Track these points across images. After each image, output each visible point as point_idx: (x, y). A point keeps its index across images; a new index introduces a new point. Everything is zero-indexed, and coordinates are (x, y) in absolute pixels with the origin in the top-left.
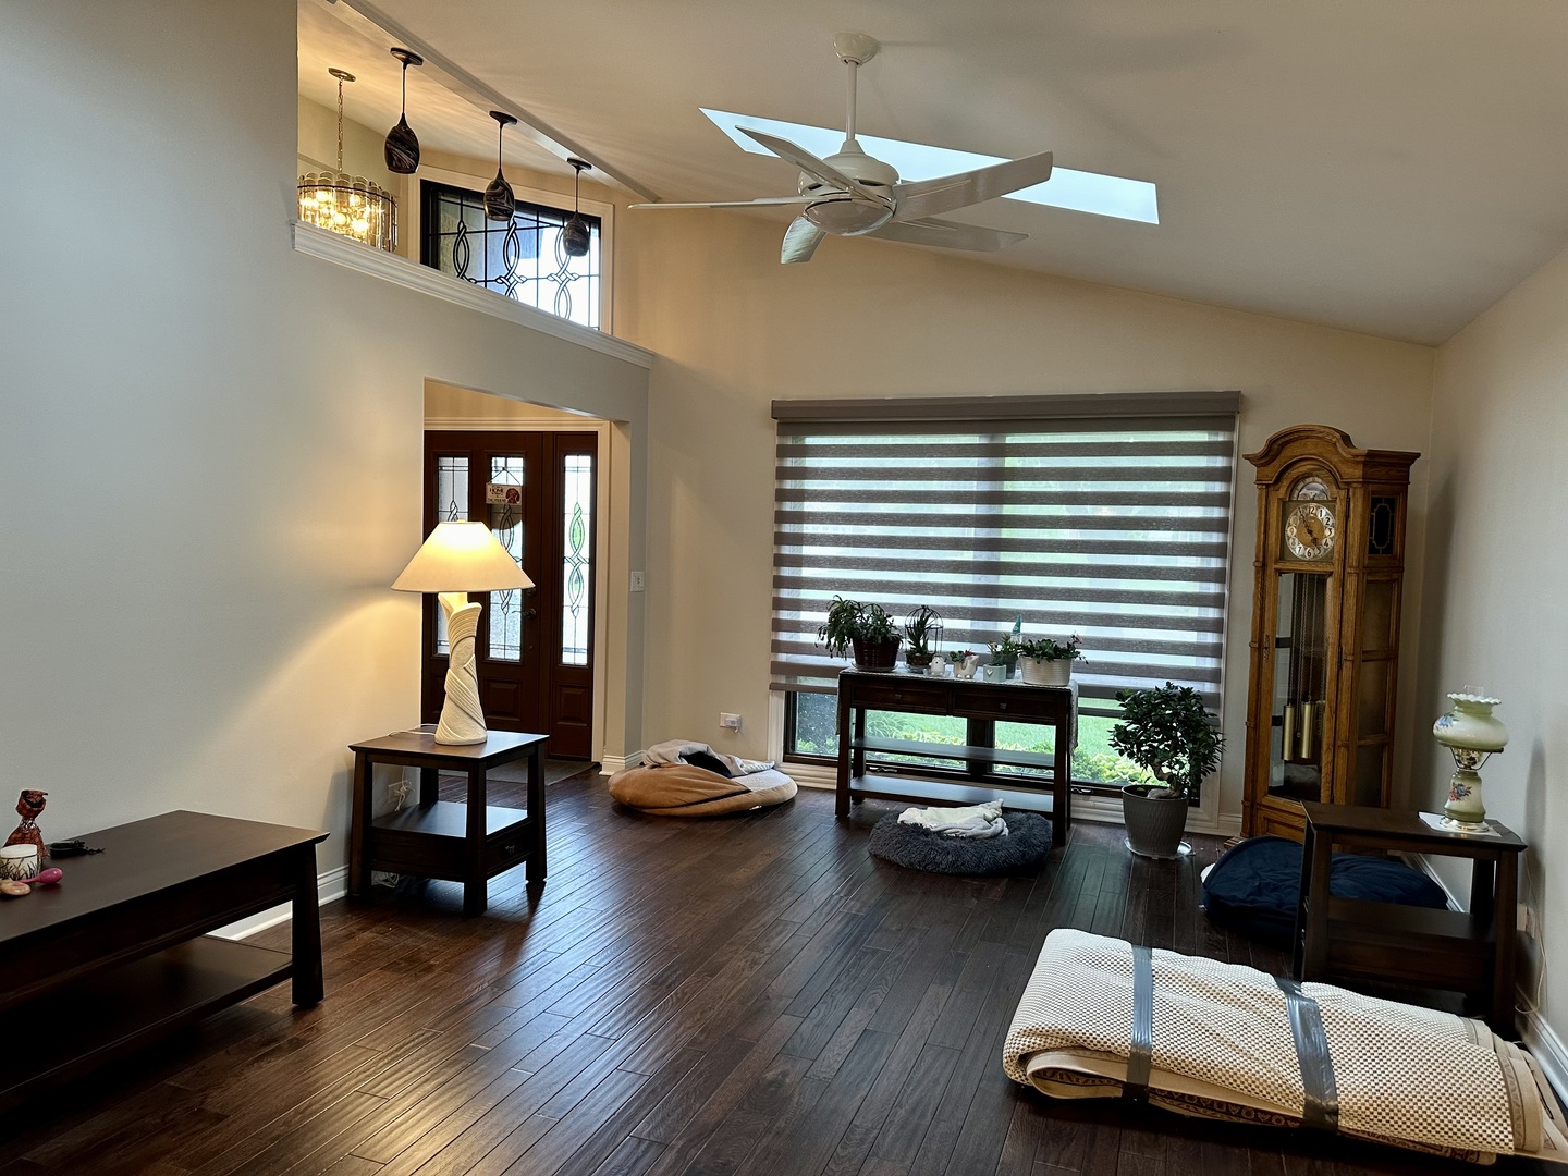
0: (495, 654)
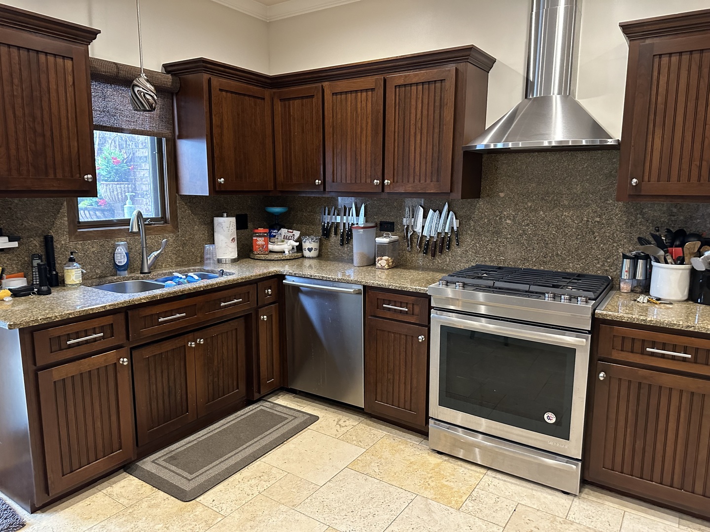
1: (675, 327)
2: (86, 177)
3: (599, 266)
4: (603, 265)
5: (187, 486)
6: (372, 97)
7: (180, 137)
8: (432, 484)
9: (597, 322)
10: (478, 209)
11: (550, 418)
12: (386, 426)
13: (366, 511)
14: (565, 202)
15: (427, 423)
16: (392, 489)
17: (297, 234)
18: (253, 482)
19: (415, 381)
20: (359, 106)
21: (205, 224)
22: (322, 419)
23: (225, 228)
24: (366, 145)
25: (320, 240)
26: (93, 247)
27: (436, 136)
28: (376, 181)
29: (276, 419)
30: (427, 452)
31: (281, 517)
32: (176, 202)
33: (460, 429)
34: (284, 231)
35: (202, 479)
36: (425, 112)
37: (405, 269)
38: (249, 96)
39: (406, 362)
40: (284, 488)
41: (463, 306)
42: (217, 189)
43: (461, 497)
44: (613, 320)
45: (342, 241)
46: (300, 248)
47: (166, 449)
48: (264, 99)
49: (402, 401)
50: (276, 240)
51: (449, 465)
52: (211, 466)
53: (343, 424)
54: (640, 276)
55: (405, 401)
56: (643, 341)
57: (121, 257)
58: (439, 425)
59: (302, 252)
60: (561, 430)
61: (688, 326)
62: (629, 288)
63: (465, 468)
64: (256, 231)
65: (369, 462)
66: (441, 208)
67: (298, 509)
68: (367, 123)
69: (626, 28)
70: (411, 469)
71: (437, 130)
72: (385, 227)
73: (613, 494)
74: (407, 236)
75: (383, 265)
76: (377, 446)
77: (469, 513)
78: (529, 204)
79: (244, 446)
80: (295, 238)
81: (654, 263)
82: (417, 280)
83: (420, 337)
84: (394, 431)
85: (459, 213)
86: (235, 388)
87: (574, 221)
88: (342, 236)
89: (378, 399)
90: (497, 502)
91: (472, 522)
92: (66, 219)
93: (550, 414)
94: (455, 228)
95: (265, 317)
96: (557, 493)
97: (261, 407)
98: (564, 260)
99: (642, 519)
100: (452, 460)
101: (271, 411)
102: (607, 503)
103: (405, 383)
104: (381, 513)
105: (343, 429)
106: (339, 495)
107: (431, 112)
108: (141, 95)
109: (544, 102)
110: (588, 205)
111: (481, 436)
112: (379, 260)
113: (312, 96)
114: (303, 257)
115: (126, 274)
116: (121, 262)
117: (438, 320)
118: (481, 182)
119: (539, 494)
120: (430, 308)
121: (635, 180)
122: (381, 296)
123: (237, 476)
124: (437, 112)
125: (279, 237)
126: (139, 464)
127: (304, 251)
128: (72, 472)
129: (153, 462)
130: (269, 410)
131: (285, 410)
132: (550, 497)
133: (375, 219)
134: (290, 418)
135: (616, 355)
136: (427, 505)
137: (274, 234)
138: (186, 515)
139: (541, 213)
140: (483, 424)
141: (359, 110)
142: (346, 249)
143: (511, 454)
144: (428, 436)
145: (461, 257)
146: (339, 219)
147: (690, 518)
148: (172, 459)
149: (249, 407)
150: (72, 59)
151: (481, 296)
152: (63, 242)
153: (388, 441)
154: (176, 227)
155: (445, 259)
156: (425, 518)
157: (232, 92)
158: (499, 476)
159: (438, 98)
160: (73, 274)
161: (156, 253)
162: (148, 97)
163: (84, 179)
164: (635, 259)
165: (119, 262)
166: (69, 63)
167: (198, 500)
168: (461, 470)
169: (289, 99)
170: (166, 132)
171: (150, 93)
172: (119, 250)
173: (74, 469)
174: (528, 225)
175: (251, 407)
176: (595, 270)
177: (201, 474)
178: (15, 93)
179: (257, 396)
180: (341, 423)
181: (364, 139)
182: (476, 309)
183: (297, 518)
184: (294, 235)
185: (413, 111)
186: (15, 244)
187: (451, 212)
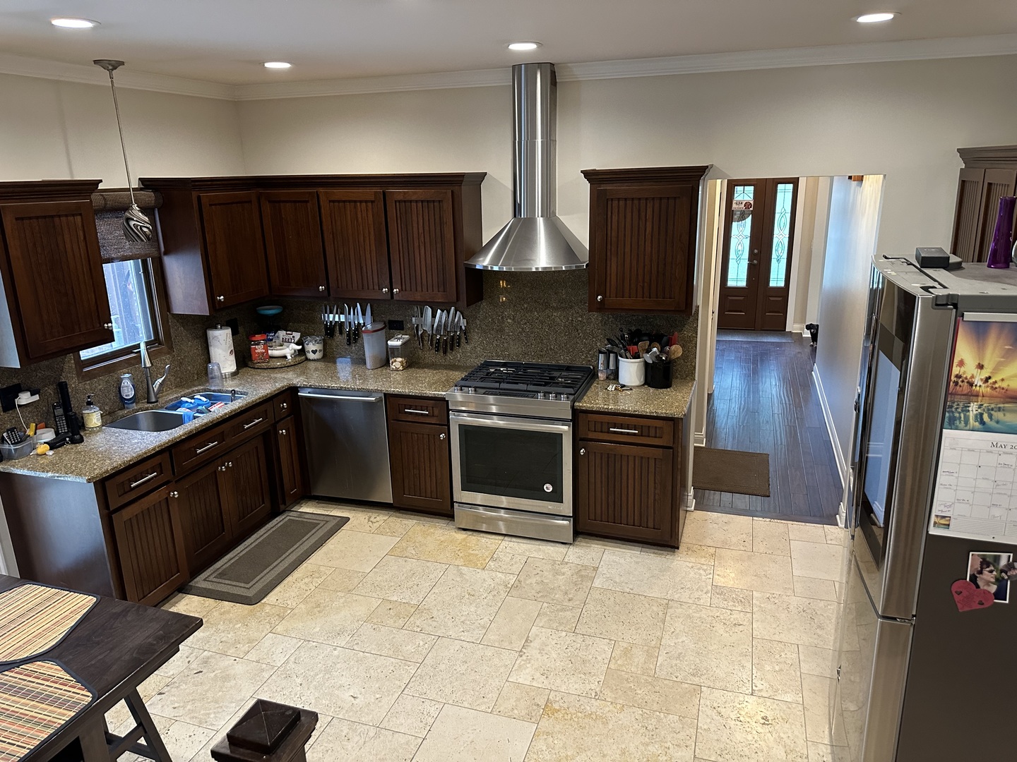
0: (731, 283)
1: (627, 412)
2: (106, 325)
3: (583, 357)
4: (586, 357)
5: (250, 593)
6: (372, 208)
7: (166, 253)
8: (461, 555)
9: (575, 412)
10: (483, 310)
11: (548, 488)
12: (415, 515)
13: (411, 583)
14: (554, 304)
15: (452, 506)
16: (429, 564)
17: (297, 336)
18: (306, 580)
19: (439, 474)
20: (359, 216)
21: (197, 338)
22: (353, 519)
23: (222, 342)
24: (370, 253)
25: (324, 340)
26: (100, 384)
27: (439, 250)
28: (384, 290)
29: (308, 525)
30: (453, 531)
31: (342, 601)
32: (168, 322)
33: (481, 508)
34: (282, 334)
35: (259, 586)
36: (427, 228)
37: (418, 368)
38: (237, 203)
39: (430, 459)
40: (337, 580)
41: (476, 407)
42: (217, 308)
43: (485, 560)
44: (587, 410)
45: (349, 340)
46: (302, 352)
47: (212, 568)
48: (250, 202)
49: (429, 491)
50: (274, 344)
51: (473, 539)
52: (262, 574)
53: (375, 520)
54: (612, 367)
55: (431, 492)
56: (608, 423)
57: (128, 390)
58: (462, 507)
59: (305, 354)
60: (557, 497)
61: (635, 411)
62: (605, 376)
63: (487, 538)
64: (254, 339)
65: (405, 547)
66: (448, 308)
67: (353, 592)
68: (369, 233)
69: (587, 174)
70: (443, 547)
71: (439, 245)
72: (395, 326)
73: (598, 538)
74: (418, 334)
75: (398, 367)
76: (410, 533)
77: (492, 570)
78: (526, 306)
79: (287, 554)
80: (296, 340)
81: (620, 358)
82: (434, 383)
83: (441, 436)
84: (422, 518)
85: (466, 313)
86: (261, 503)
87: (562, 321)
88: (349, 335)
89: (406, 493)
90: (512, 559)
91: (494, 576)
92: (73, 362)
93: (548, 485)
94: (463, 328)
95: (284, 431)
96: (557, 545)
97: (288, 518)
98: (556, 353)
99: (616, 552)
100: (475, 534)
101: (300, 519)
102: (593, 545)
103: (430, 476)
104: (423, 582)
105: (375, 524)
106: (385, 576)
107: (432, 228)
108: (137, 229)
109: (530, 224)
110: (571, 307)
111: (503, 511)
112: (393, 363)
113: (307, 202)
114: (307, 359)
115: (134, 406)
116: (128, 395)
117: (456, 420)
118: (482, 285)
119: (544, 547)
120: (448, 410)
121: (599, 297)
122: (402, 401)
123: (290, 579)
124: (438, 229)
125: (277, 341)
126: (192, 583)
127: (308, 354)
128: (144, 597)
129: (205, 580)
130: (297, 519)
131: (314, 517)
132: (552, 548)
133: (382, 317)
134: (322, 523)
135: (592, 435)
136: (458, 570)
137: (271, 337)
138: (258, 614)
139: (536, 313)
140: (504, 501)
141: (360, 219)
142: (354, 349)
143: (522, 520)
144: (454, 518)
145: (471, 353)
146: (343, 318)
147: (649, 546)
148: (222, 575)
149: (276, 519)
150: (81, 215)
151: (491, 398)
152: (73, 386)
153: (418, 528)
154: (171, 348)
155: (457, 355)
156: (458, 579)
157: (220, 204)
158: (514, 539)
159: (437, 217)
160: (94, 418)
161: (160, 380)
162: (145, 229)
163: (104, 327)
164: (609, 352)
165: (126, 396)
166: (79, 218)
167: (262, 602)
168: (483, 540)
169: (279, 202)
170: (153, 251)
171: (146, 225)
172: (126, 384)
173: (145, 594)
174: (526, 324)
175: (278, 519)
176: (580, 362)
177: (257, 582)
178: (40, 261)
179: (282, 507)
180: (372, 519)
181: (368, 248)
182: (487, 408)
183: (355, 599)
184: (294, 337)
185: (415, 225)
186: (36, 397)
187: (458, 312)
